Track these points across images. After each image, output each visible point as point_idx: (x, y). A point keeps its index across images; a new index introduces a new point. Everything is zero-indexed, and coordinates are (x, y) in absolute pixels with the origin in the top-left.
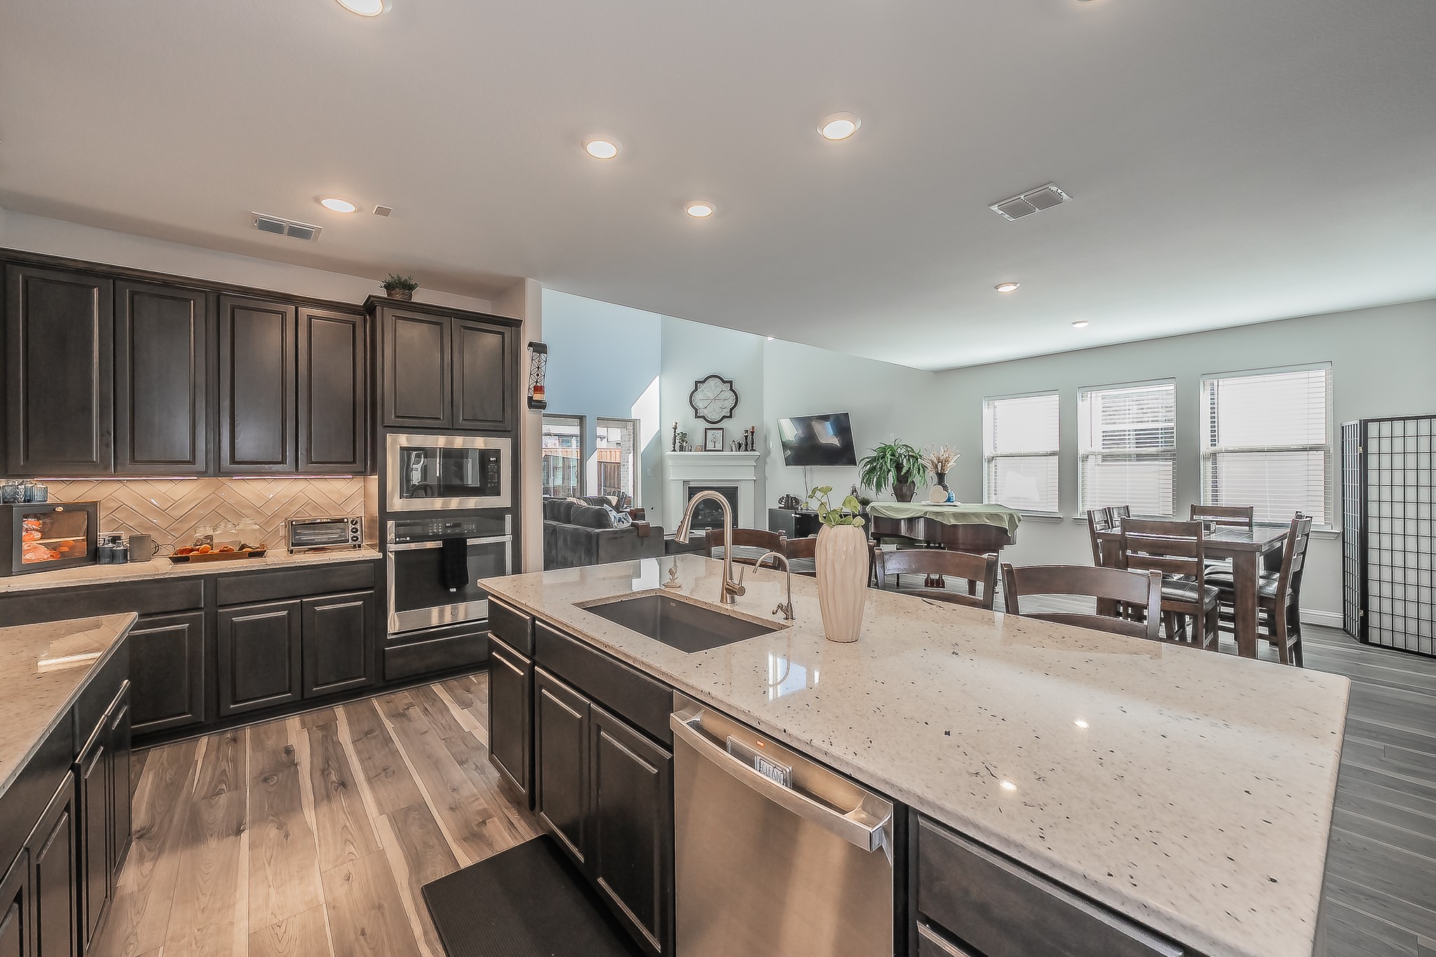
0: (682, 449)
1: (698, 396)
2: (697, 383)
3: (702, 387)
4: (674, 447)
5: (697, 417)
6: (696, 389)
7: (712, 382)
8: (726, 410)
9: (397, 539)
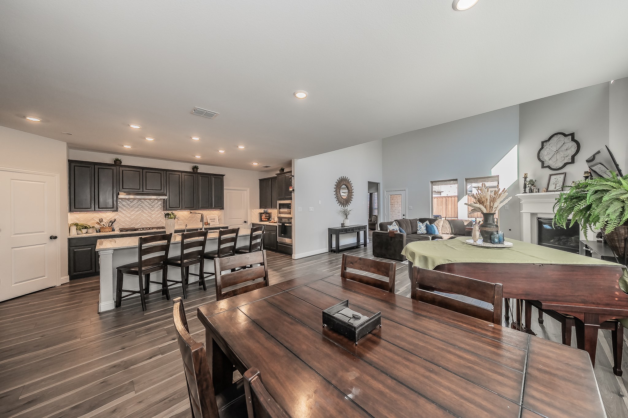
0: (531, 191)
1: (544, 152)
2: (543, 143)
3: (547, 146)
4: (525, 190)
5: (543, 167)
6: (542, 148)
7: (555, 139)
8: (568, 158)
9: (278, 222)
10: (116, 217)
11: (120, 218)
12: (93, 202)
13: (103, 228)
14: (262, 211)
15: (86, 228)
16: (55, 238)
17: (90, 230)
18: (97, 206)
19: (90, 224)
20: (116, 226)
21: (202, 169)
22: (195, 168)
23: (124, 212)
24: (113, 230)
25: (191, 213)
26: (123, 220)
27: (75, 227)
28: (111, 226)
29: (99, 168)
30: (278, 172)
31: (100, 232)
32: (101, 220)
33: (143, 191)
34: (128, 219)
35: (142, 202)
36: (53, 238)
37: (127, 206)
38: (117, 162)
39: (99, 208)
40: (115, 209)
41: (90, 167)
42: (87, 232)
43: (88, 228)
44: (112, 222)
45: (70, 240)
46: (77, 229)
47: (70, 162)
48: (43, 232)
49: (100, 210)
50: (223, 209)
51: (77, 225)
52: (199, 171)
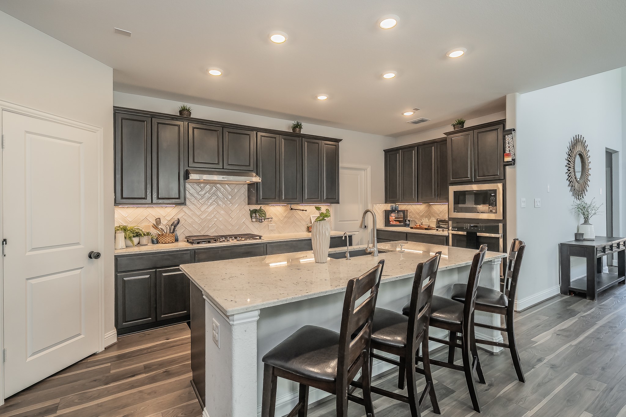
9: (453, 229)
10: (179, 216)
11: (185, 217)
12: (149, 186)
13: (162, 235)
14: (388, 207)
15: (138, 235)
16: (98, 256)
17: (144, 240)
18: (155, 196)
19: (144, 227)
20: (180, 232)
21: (307, 129)
22: (298, 126)
23: (191, 207)
24: (177, 240)
25: (292, 209)
26: (190, 221)
27: (123, 234)
28: (173, 232)
29: (158, 123)
30: (451, 129)
31: (158, 242)
32: (158, 221)
33: (223, 168)
34: (197, 220)
35: (218, 189)
36: (94, 256)
37: (196, 195)
38: (184, 113)
39: (158, 198)
40: (182, 200)
41: (144, 121)
42: (139, 243)
43: (140, 235)
44: (175, 224)
45: (117, 258)
46: (125, 238)
47: (117, 111)
48: (78, 244)
49: (161, 201)
50: (338, 202)
51: (125, 229)
52: (303, 132)
